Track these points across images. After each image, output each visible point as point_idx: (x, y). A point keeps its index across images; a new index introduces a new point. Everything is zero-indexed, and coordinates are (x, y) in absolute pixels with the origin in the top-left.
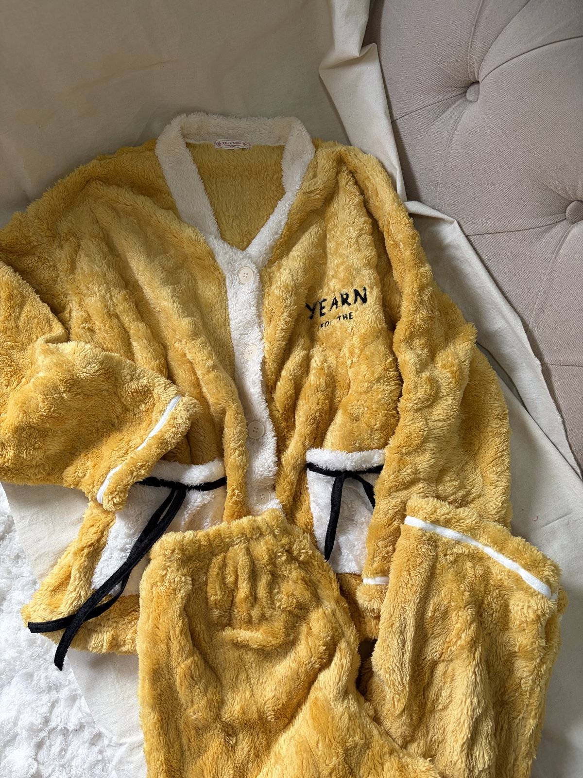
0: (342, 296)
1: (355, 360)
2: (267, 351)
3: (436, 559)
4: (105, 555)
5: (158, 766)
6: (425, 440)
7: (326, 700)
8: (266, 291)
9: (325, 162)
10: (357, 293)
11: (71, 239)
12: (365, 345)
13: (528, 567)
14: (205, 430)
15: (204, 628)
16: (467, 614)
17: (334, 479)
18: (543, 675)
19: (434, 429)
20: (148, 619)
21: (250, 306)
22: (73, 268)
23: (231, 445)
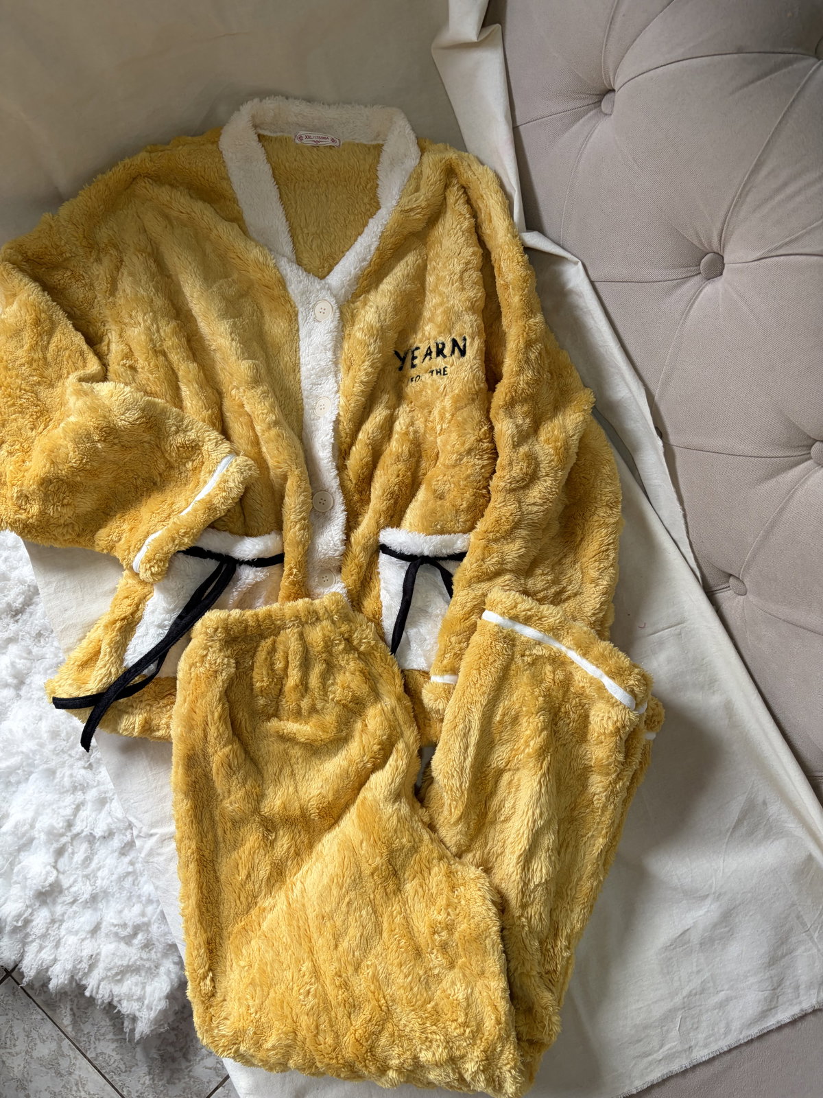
0: (437, 345)
1: (445, 426)
2: (342, 407)
3: (511, 659)
4: (140, 631)
5: (189, 854)
6: (516, 526)
7: (375, 800)
8: (347, 332)
10: (455, 343)
11: (112, 252)
12: (457, 409)
13: (612, 675)
14: (262, 497)
15: (247, 716)
16: (538, 720)
17: (408, 564)
18: (618, 793)
19: (527, 514)
20: (185, 701)
21: (326, 350)
22: (113, 290)
23: (292, 517)
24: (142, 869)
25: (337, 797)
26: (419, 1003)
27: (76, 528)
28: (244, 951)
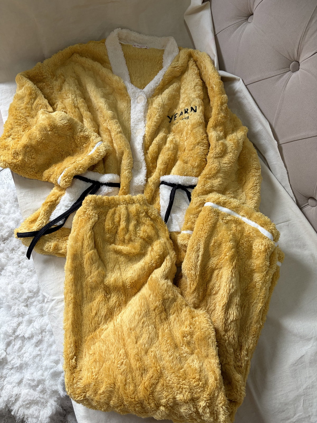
0: (185, 110)
1: (188, 136)
2: (147, 131)
3: (217, 220)
4: (58, 208)
5: (70, 299)
6: (218, 171)
7: (156, 277)
8: (150, 107)
9: (183, 54)
10: (192, 109)
11: (62, 77)
12: (194, 128)
13: (262, 225)
15: (101, 241)
16: (230, 244)
17: (172, 188)
18: (267, 281)
19: (223, 167)
20: (75, 231)
21: (141, 112)
22: (61, 89)
23: (125, 168)
24: (44, 353)
25: (139, 279)
26: (177, 369)
27: (36, 170)
28: (92, 348)
